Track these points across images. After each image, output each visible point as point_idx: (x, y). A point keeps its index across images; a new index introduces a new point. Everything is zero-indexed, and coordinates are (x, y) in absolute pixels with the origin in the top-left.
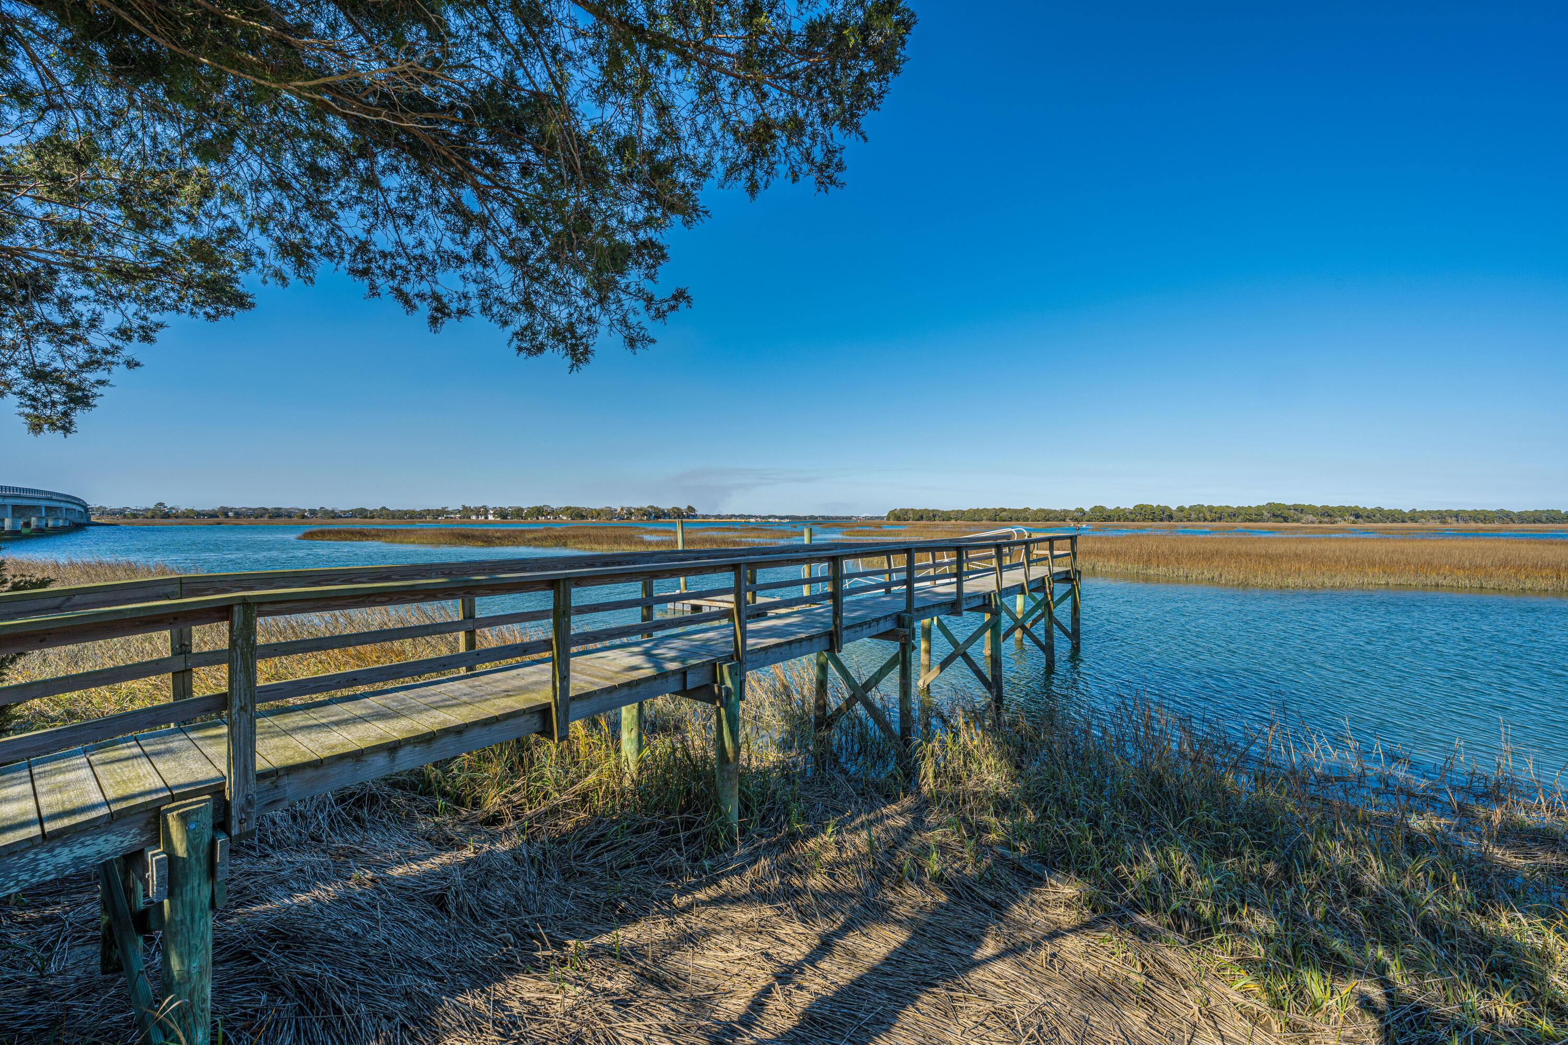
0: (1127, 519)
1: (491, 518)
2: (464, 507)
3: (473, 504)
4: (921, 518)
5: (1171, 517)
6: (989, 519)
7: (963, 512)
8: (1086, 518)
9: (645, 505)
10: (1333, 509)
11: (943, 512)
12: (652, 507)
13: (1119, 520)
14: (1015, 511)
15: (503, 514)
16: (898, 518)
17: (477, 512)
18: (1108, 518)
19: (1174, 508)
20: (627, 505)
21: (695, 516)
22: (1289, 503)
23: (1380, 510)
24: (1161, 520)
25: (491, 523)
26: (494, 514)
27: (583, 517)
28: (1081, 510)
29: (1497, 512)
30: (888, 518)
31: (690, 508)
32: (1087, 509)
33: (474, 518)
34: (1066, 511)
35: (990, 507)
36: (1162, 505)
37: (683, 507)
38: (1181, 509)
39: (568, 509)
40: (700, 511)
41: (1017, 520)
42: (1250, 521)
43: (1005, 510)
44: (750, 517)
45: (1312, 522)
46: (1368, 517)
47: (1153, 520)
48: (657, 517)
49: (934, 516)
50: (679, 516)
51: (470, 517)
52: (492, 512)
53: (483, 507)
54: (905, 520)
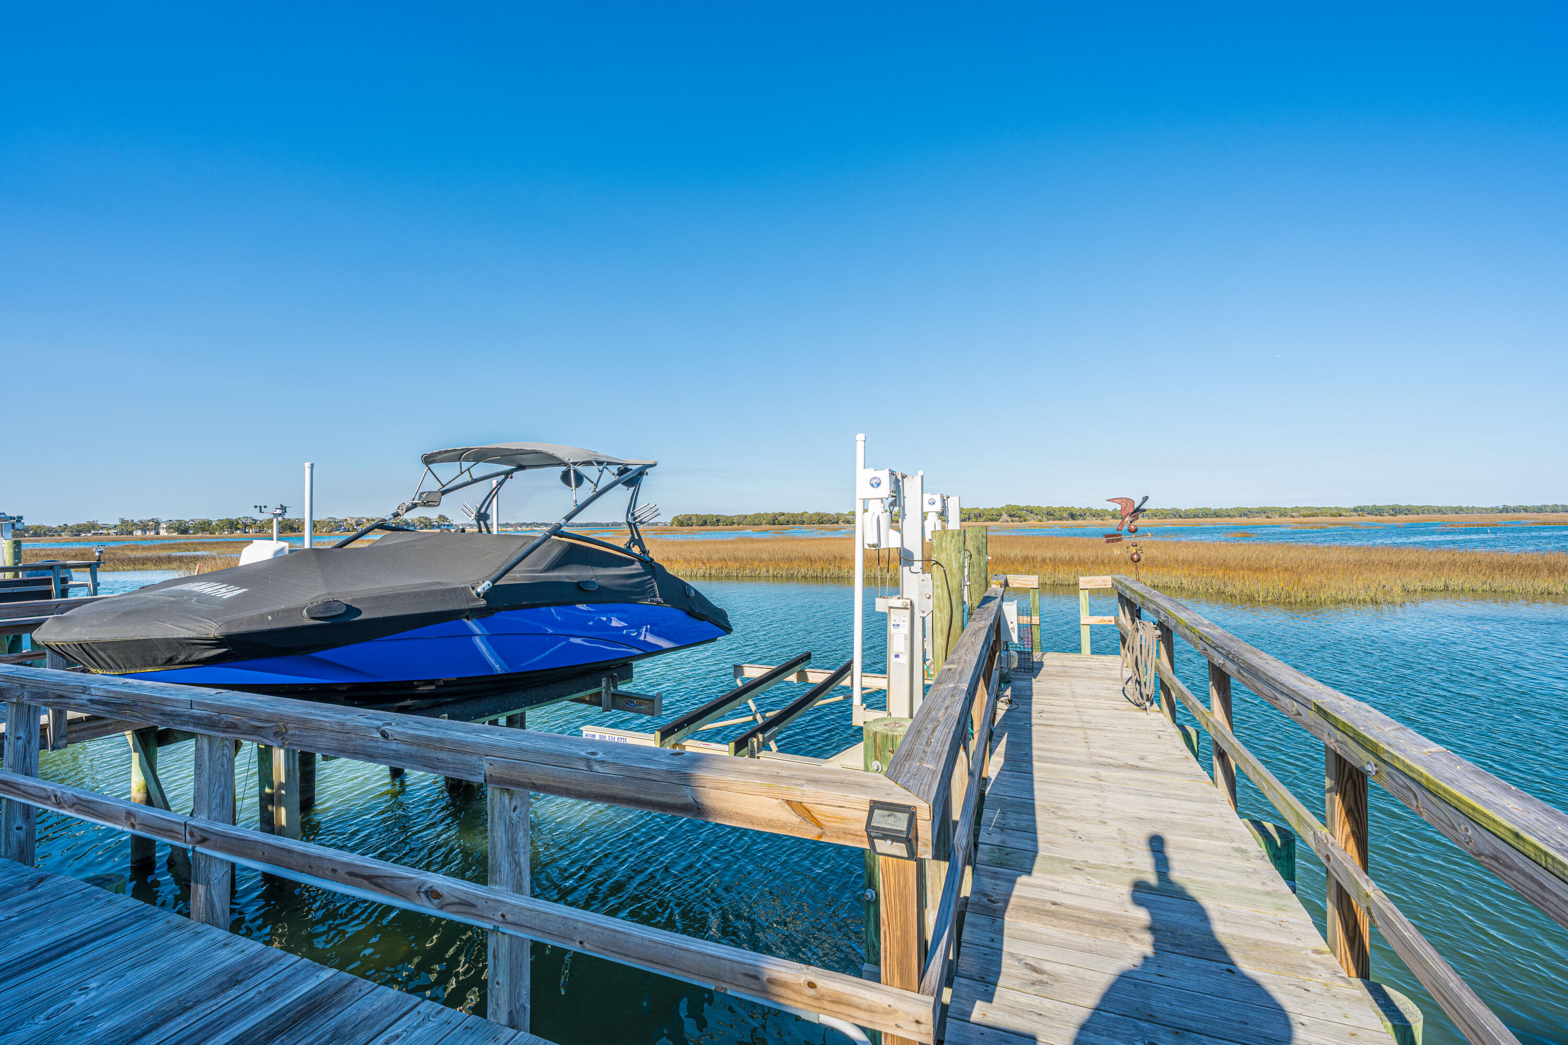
1: (163, 533)
2: (124, 522)
3: (137, 517)
6: (769, 523)
7: (745, 517)
10: (1054, 509)
11: (727, 517)
14: (792, 515)
15: (181, 528)
17: (144, 527)
22: (1022, 504)
23: (1089, 509)
26: (168, 528)
29: (1171, 510)
30: (673, 524)
33: (138, 533)
34: (839, 515)
35: (769, 511)
41: (794, 523)
42: (991, 520)
43: (783, 514)
46: (1081, 515)
49: (718, 521)
50: (426, 527)
51: (131, 533)
52: (164, 526)
53: (152, 520)
54: (688, 525)
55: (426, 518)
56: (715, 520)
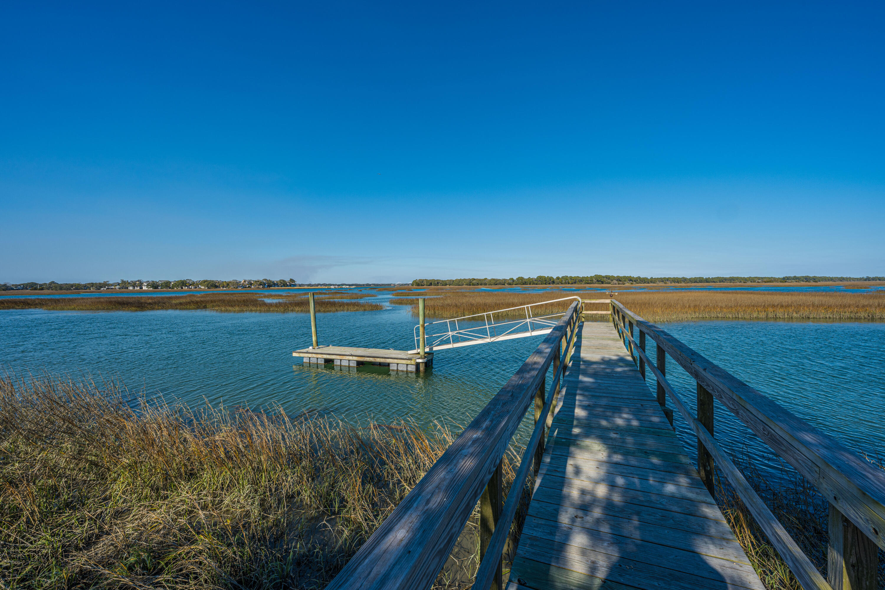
0: (534, 284)
1: (144, 288)
2: (123, 282)
3: (130, 279)
4: (431, 284)
5: (553, 282)
6: (467, 285)
7: (453, 281)
8: (515, 283)
9: (261, 278)
10: (621, 277)
11: (442, 281)
12: (266, 280)
13: (530, 284)
14: (480, 280)
15: (154, 286)
16: (418, 285)
17: (134, 285)
18: (525, 283)
19: (555, 278)
20: (248, 279)
21: (295, 285)
22: (603, 275)
23: (639, 278)
24: (549, 284)
25: (145, 292)
26: (147, 286)
27: (216, 287)
28: (512, 279)
29: (682, 278)
30: (412, 285)
31: (292, 280)
32: (515, 279)
33: (131, 288)
34: (504, 280)
35: (467, 278)
36: (550, 276)
37: (287, 279)
38: (558, 278)
39: (205, 281)
40: (298, 282)
41: (480, 285)
42: (588, 283)
43: (474, 279)
44: (331, 285)
45: (616, 284)
46: (635, 281)
47: (546, 284)
48: (269, 286)
49: (438, 283)
50: (284, 285)
51: (127, 288)
52: (146, 284)
53: (138, 281)
54: (422, 285)
55: (284, 281)
56: (436, 282)
